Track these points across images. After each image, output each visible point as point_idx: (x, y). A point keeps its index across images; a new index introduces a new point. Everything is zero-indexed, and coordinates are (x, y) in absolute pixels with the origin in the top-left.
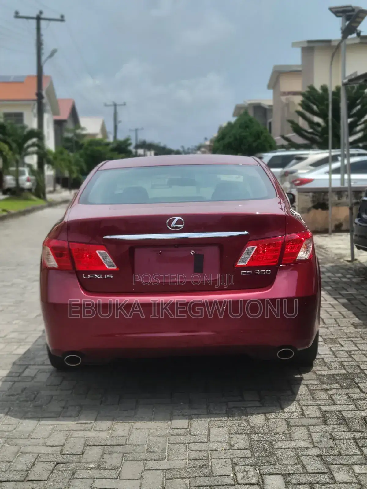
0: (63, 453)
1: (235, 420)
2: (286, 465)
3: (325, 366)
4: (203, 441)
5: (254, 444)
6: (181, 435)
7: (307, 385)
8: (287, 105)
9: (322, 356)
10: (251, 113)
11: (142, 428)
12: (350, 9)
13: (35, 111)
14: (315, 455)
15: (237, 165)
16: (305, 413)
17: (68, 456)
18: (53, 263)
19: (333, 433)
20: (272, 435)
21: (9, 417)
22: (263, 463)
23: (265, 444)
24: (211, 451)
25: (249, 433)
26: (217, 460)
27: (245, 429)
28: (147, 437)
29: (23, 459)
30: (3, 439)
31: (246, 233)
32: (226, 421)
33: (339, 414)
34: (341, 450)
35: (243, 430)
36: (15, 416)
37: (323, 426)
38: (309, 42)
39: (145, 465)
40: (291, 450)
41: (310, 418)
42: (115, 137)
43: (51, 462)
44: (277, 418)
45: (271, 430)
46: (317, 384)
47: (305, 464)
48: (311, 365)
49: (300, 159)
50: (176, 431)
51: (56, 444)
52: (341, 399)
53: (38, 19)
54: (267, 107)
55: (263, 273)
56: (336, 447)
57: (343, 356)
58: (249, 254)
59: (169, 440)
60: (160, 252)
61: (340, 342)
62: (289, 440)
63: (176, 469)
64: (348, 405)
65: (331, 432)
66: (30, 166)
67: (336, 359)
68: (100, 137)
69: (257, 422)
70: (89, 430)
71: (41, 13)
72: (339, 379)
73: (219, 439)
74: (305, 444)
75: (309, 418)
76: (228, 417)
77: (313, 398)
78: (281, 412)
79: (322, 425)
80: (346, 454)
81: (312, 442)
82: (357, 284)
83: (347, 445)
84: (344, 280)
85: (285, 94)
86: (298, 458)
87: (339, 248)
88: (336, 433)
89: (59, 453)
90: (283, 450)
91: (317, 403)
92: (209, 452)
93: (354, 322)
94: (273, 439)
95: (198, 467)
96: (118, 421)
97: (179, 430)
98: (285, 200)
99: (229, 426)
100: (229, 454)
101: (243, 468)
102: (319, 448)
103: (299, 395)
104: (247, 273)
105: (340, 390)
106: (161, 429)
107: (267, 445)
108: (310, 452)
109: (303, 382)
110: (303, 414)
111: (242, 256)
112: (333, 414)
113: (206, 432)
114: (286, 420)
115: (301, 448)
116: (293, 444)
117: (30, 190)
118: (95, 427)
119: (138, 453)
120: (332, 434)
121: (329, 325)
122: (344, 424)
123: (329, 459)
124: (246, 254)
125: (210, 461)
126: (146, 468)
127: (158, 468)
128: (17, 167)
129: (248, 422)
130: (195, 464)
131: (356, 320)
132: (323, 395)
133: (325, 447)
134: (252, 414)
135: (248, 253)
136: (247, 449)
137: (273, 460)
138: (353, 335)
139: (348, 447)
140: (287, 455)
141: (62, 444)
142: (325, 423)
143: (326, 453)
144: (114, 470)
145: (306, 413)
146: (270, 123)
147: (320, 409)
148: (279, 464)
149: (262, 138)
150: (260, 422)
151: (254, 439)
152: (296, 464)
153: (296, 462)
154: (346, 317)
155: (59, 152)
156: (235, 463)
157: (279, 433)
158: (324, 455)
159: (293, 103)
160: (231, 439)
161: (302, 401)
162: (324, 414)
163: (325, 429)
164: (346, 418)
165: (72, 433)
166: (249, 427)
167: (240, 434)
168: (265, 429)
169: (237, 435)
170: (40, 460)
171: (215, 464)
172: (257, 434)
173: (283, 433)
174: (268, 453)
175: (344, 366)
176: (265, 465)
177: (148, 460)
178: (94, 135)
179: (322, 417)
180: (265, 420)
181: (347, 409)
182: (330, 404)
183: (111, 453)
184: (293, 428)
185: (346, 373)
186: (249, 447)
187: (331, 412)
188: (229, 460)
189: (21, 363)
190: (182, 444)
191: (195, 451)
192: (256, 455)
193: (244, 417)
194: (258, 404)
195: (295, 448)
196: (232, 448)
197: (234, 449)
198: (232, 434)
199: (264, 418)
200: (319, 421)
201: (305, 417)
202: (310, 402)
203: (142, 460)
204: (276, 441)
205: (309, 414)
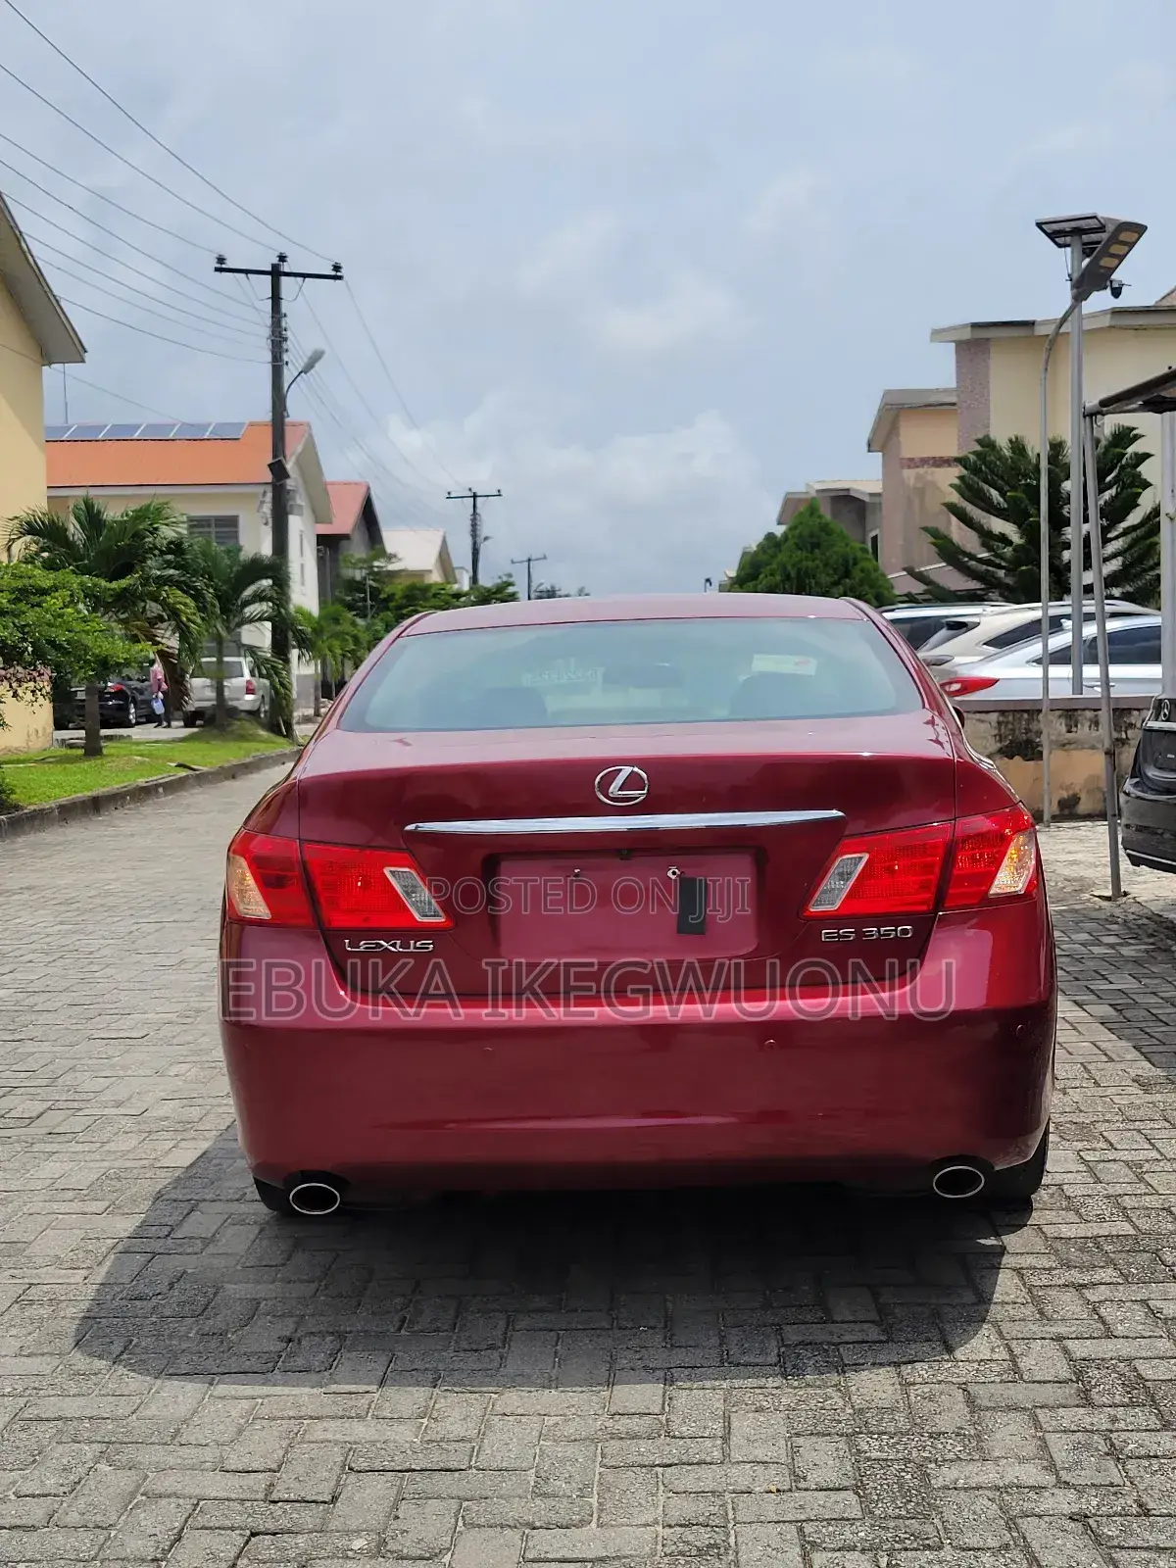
0: (275, 1497)
1: (808, 1385)
2: (973, 1549)
3: (1067, 1209)
4: (708, 1459)
5: (868, 1473)
6: (640, 1438)
7: (1018, 1271)
8: (921, 492)
9: (1058, 1179)
10: (826, 512)
11: (520, 1411)
12: (1093, 223)
13: (267, 508)
14: (1064, 1515)
15: (803, 619)
16: (1021, 1365)
17: (288, 1506)
18: (256, 906)
19: (1114, 1436)
20: (923, 1439)
21: (121, 1370)
22: (902, 1541)
23: (903, 1471)
24: (734, 1495)
25: (850, 1430)
26: (754, 1526)
27: (837, 1418)
28: (535, 1441)
29: (146, 1519)
30: (95, 1446)
31: (835, 813)
32: (778, 1391)
33: (1127, 1369)
34: (1145, 1499)
35: (832, 1421)
36: (140, 1367)
37: (1082, 1411)
38: (975, 326)
39: (527, 1541)
40: (990, 1494)
41: (1039, 1382)
42: (474, 579)
43: (232, 1529)
44: (934, 1381)
45: (919, 1421)
46: (1050, 1269)
47: (1035, 1546)
48: (1027, 1207)
49: (959, 627)
50: (623, 1425)
51: (255, 1466)
52: (1127, 1319)
53: (276, 273)
54: (867, 499)
55: (890, 935)
56: (1128, 1483)
57: (1119, 1179)
58: (844, 876)
59: (602, 1454)
60: (576, 871)
61: (1105, 1134)
62: (977, 1457)
63: (625, 1557)
64: (1150, 1337)
65: (1107, 1430)
66: (252, 650)
67: (1099, 1186)
68: (436, 578)
69: (875, 1394)
70: (358, 1417)
71: (282, 258)
72: (1114, 1252)
73: (760, 1453)
74: (1031, 1474)
75: (1034, 1382)
76: (785, 1376)
77: (1041, 1312)
78: (947, 1361)
79: (1077, 1406)
80: (1165, 1511)
81: (1052, 1467)
82: (1136, 962)
83: (1163, 1478)
84: (1096, 950)
85: (912, 463)
86: (1011, 1524)
87: (1074, 863)
88: (1124, 1436)
89: (261, 1496)
90: (962, 1494)
91: (1053, 1329)
92: (727, 1496)
93: (1140, 1072)
94: (926, 1454)
95: (694, 1553)
96: (450, 1388)
97: (636, 1419)
98: (947, 716)
99: (789, 1408)
100: (789, 1508)
101: (837, 1561)
102: (1075, 1489)
103: (996, 1303)
104: (839, 936)
105: (1121, 1288)
106: (579, 1416)
107: (909, 1476)
108: (1047, 1503)
109: (1006, 1260)
110: (1016, 1369)
111: (825, 882)
112: (1107, 1368)
113: (717, 1427)
114: (963, 1387)
115: (1017, 1487)
116: (989, 1475)
117: (253, 714)
118: (379, 1408)
119: (507, 1498)
120: (1110, 1439)
121: (1069, 1083)
122: (1144, 1405)
123: (1110, 1530)
124: (837, 877)
125: (732, 1532)
126: (530, 1555)
127: (569, 1555)
128: (220, 654)
129: (846, 1395)
130: (684, 1542)
131: (1144, 1068)
132: (1069, 1304)
133: (1093, 1485)
134: (857, 1367)
135: (841, 875)
136: (845, 1489)
137: (929, 1528)
138: (1141, 1113)
139: (1168, 1485)
140: (974, 1513)
141: (274, 1466)
142: (1086, 1398)
143: (1098, 1505)
144: (428, 1559)
145: (1024, 1363)
146: (875, 539)
147: (1066, 1351)
148: (950, 1544)
149: (857, 574)
150: (884, 1396)
151: (868, 1455)
152: (1007, 1547)
153: (1007, 1538)
154: (1114, 1057)
155: (330, 618)
156: (811, 1539)
157: (944, 1433)
158: (1095, 1515)
159: (934, 485)
160: (794, 1451)
161: (1009, 1325)
162: (1080, 1370)
163: (1088, 1420)
164: (1148, 1384)
165: (308, 1424)
166: (851, 1411)
167: (824, 1435)
168: (900, 1417)
169: (814, 1439)
170: (201, 1521)
171: (747, 1544)
172: (876, 1436)
173: (958, 1435)
174: (913, 1504)
175: (1125, 1208)
176: (906, 1549)
177: (538, 1524)
178: (421, 574)
179: (1074, 1379)
180: (899, 1387)
181: (1149, 1354)
182: (1096, 1335)
183: (423, 1497)
184: (988, 1414)
185: (1132, 1232)
186: (854, 1482)
187: (1101, 1363)
188: (793, 1528)
189: (178, 1194)
190: (644, 1470)
191: (684, 1492)
192: (877, 1512)
193: (834, 1378)
194: (874, 1333)
195: (998, 1488)
196: (800, 1485)
197: (806, 1490)
198: (798, 1435)
199: (896, 1380)
200: (1067, 1391)
201: (1021, 1378)
202: (1034, 1328)
203: (518, 1525)
204: (936, 1461)
205: (1032, 1367)
